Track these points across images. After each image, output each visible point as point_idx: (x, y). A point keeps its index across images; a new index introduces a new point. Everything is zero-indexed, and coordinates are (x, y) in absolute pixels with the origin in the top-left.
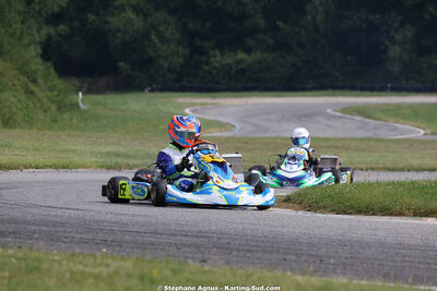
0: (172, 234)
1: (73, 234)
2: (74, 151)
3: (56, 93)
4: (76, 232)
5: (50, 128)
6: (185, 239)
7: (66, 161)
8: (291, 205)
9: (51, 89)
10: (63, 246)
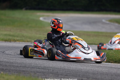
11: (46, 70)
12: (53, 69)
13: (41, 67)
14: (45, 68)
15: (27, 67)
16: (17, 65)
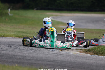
0: (43, 61)
2: (6, 30)
4: (6, 59)
6: (48, 63)
7: (3, 34)
8: (89, 53)
10: (1, 63)
12: (61, 62)
13: (51, 60)
16: (30, 59)
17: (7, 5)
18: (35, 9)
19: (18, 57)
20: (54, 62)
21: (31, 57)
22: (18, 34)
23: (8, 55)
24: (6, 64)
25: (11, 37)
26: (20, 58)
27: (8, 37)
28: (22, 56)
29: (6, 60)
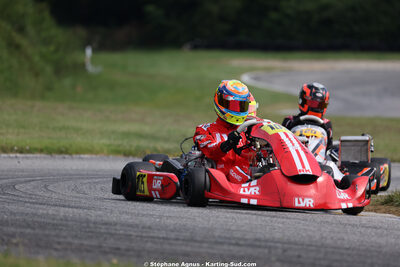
0: (217, 243)
1: (70, 240)
2: (77, 130)
3: (52, 48)
4: (76, 236)
5: (43, 97)
6: (235, 249)
7: (63, 143)
8: (393, 209)
9: (46, 42)
10: (55, 253)
11: (260, 250)
12: (286, 246)
13: (246, 240)
14: (258, 243)
15: (196, 241)
16: (165, 235)
17: (82, 32)
18: (188, 46)
19: (121, 232)
20: (260, 247)
21: (172, 231)
22: (120, 142)
23: (85, 225)
24: (75, 260)
25: (94, 156)
26: (131, 235)
27: (86, 156)
28: (137, 226)
29: (76, 242)
